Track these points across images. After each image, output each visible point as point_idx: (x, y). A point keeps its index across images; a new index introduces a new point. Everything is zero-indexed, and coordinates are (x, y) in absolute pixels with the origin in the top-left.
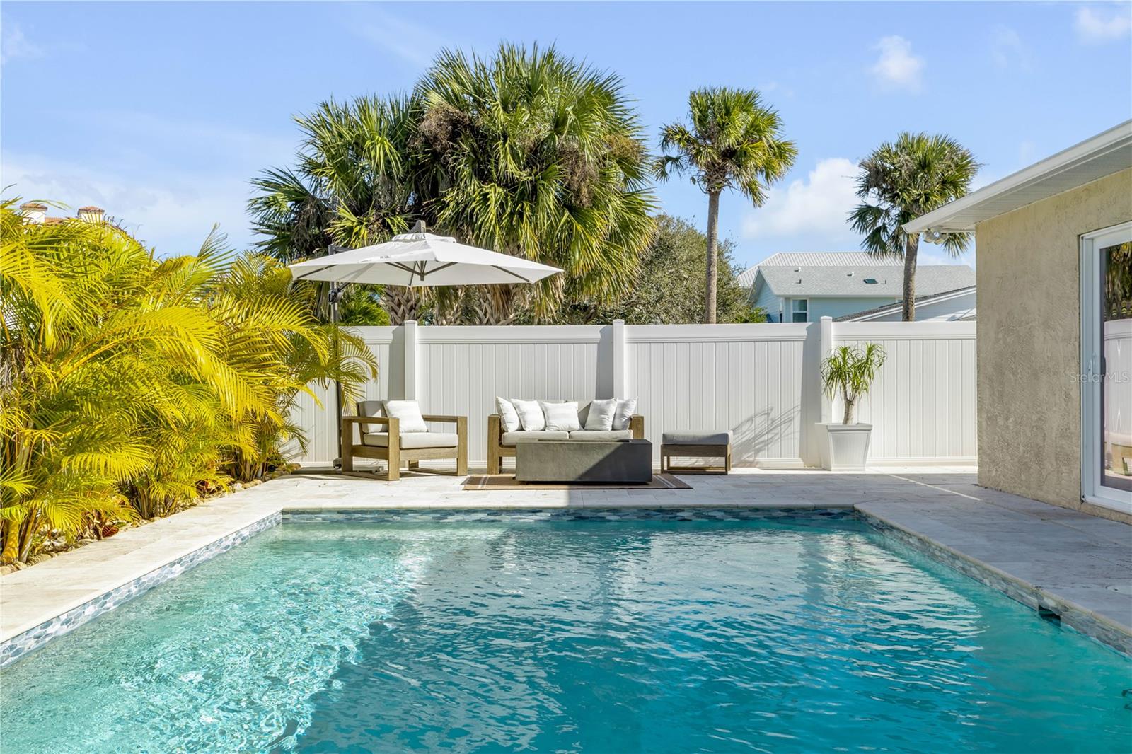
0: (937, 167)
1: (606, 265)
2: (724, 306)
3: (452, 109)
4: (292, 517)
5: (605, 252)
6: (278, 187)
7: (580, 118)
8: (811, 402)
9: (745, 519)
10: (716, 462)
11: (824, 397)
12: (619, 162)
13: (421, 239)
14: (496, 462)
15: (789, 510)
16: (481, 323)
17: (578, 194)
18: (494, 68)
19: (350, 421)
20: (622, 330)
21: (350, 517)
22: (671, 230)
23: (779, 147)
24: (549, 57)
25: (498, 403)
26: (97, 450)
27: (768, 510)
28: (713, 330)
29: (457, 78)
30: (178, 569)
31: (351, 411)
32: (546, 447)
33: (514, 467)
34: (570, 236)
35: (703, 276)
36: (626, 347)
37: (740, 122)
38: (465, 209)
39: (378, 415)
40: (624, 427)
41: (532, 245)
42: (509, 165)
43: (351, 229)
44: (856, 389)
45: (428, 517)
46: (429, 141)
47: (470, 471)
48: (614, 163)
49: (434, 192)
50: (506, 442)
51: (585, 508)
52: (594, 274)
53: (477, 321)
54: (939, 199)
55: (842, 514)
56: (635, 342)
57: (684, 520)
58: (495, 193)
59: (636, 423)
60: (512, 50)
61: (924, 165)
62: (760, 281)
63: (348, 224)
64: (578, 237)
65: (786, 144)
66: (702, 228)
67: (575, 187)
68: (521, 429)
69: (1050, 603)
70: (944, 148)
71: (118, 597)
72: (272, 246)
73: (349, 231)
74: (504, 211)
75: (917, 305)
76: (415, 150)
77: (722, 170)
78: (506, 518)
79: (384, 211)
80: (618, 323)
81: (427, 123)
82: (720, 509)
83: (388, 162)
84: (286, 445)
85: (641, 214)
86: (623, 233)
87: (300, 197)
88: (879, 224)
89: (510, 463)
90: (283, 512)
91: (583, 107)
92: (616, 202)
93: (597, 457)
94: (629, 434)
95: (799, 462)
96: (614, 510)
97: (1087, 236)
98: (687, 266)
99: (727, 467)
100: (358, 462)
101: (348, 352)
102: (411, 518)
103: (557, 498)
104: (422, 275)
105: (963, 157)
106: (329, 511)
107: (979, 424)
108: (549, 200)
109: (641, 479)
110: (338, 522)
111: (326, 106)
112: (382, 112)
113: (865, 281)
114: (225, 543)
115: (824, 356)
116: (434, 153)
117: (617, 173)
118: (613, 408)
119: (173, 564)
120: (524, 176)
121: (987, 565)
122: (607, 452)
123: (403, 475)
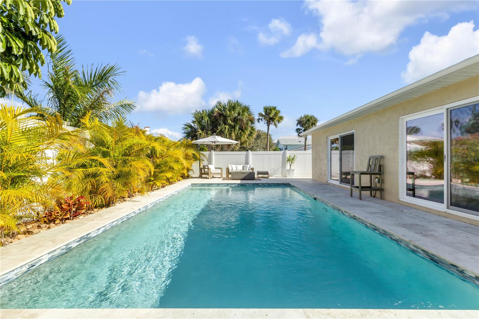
0: (311, 121)
1: (248, 140)
2: (270, 147)
3: (219, 111)
4: (193, 185)
5: (247, 138)
6: (187, 125)
7: (243, 113)
8: (284, 165)
9: (270, 185)
10: (266, 176)
11: (286, 164)
12: (250, 121)
13: (215, 137)
14: (228, 176)
15: (278, 184)
16: (225, 151)
17: (242, 127)
18: (227, 104)
19: (202, 168)
20: (250, 152)
21: (203, 185)
22: (261, 132)
23: (281, 117)
24: (237, 102)
25: (228, 166)
26: (164, 173)
27: (274, 184)
28: (268, 152)
29: (220, 105)
30: (177, 192)
31: (202, 167)
32: (236, 173)
33: (231, 177)
34: (241, 135)
35: (266, 141)
36: (251, 155)
37: (273, 112)
38: (222, 130)
39: (207, 167)
40: (250, 170)
41: (234, 137)
42: (230, 122)
43: (201, 133)
44: (292, 163)
45: (216, 185)
46: (215, 117)
47: (223, 177)
48: (249, 121)
49: (216, 127)
50: (229, 172)
51: (243, 183)
52: (246, 142)
53: (224, 150)
54: (311, 127)
55: (287, 184)
56: (252, 154)
57: (260, 185)
58: (227, 127)
59: (252, 169)
60: (230, 100)
61: (308, 120)
62: (278, 142)
63: (200, 133)
64: (243, 135)
65: (282, 116)
66: (266, 132)
67: (242, 126)
68: (232, 170)
69: (315, 197)
70: (312, 117)
71: (169, 196)
72: (186, 136)
73: (200, 134)
74: (229, 130)
75: (307, 147)
76: (213, 119)
77: (269, 121)
78: (230, 185)
79: (207, 130)
80: (249, 151)
81: (215, 114)
82: (266, 184)
83: (207, 121)
84: (191, 173)
85: (254, 131)
86: (251, 134)
87: (191, 127)
88: (300, 131)
89: (230, 176)
90: (192, 184)
91: (243, 111)
92: (250, 128)
93: (245, 175)
94: (251, 171)
95: (281, 176)
96: (248, 184)
97: (328, 137)
98: (263, 139)
99: (268, 177)
100: (203, 176)
101: (201, 156)
102: (213, 185)
103: (239, 182)
104: (215, 143)
105: (316, 119)
106: (200, 184)
107: (312, 169)
108: (237, 128)
109: (253, 179)
110: (201, 186)
111: (196, 111)
112: (206, 111)
113: (299, 142)
114: (183, 189)
115: (286, 157)
116: (216, 119)
117: (250, 123)
118: (248, 166)
119: (176, 191)
120: (233, 124)
121: (308, 192)
122: (247, 174)
123: (211, 178)
